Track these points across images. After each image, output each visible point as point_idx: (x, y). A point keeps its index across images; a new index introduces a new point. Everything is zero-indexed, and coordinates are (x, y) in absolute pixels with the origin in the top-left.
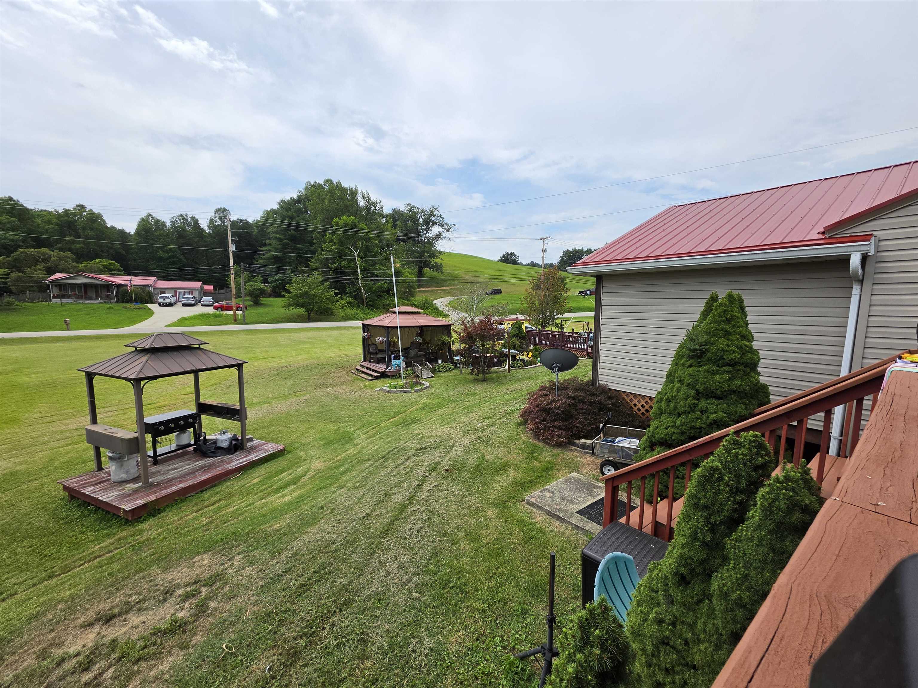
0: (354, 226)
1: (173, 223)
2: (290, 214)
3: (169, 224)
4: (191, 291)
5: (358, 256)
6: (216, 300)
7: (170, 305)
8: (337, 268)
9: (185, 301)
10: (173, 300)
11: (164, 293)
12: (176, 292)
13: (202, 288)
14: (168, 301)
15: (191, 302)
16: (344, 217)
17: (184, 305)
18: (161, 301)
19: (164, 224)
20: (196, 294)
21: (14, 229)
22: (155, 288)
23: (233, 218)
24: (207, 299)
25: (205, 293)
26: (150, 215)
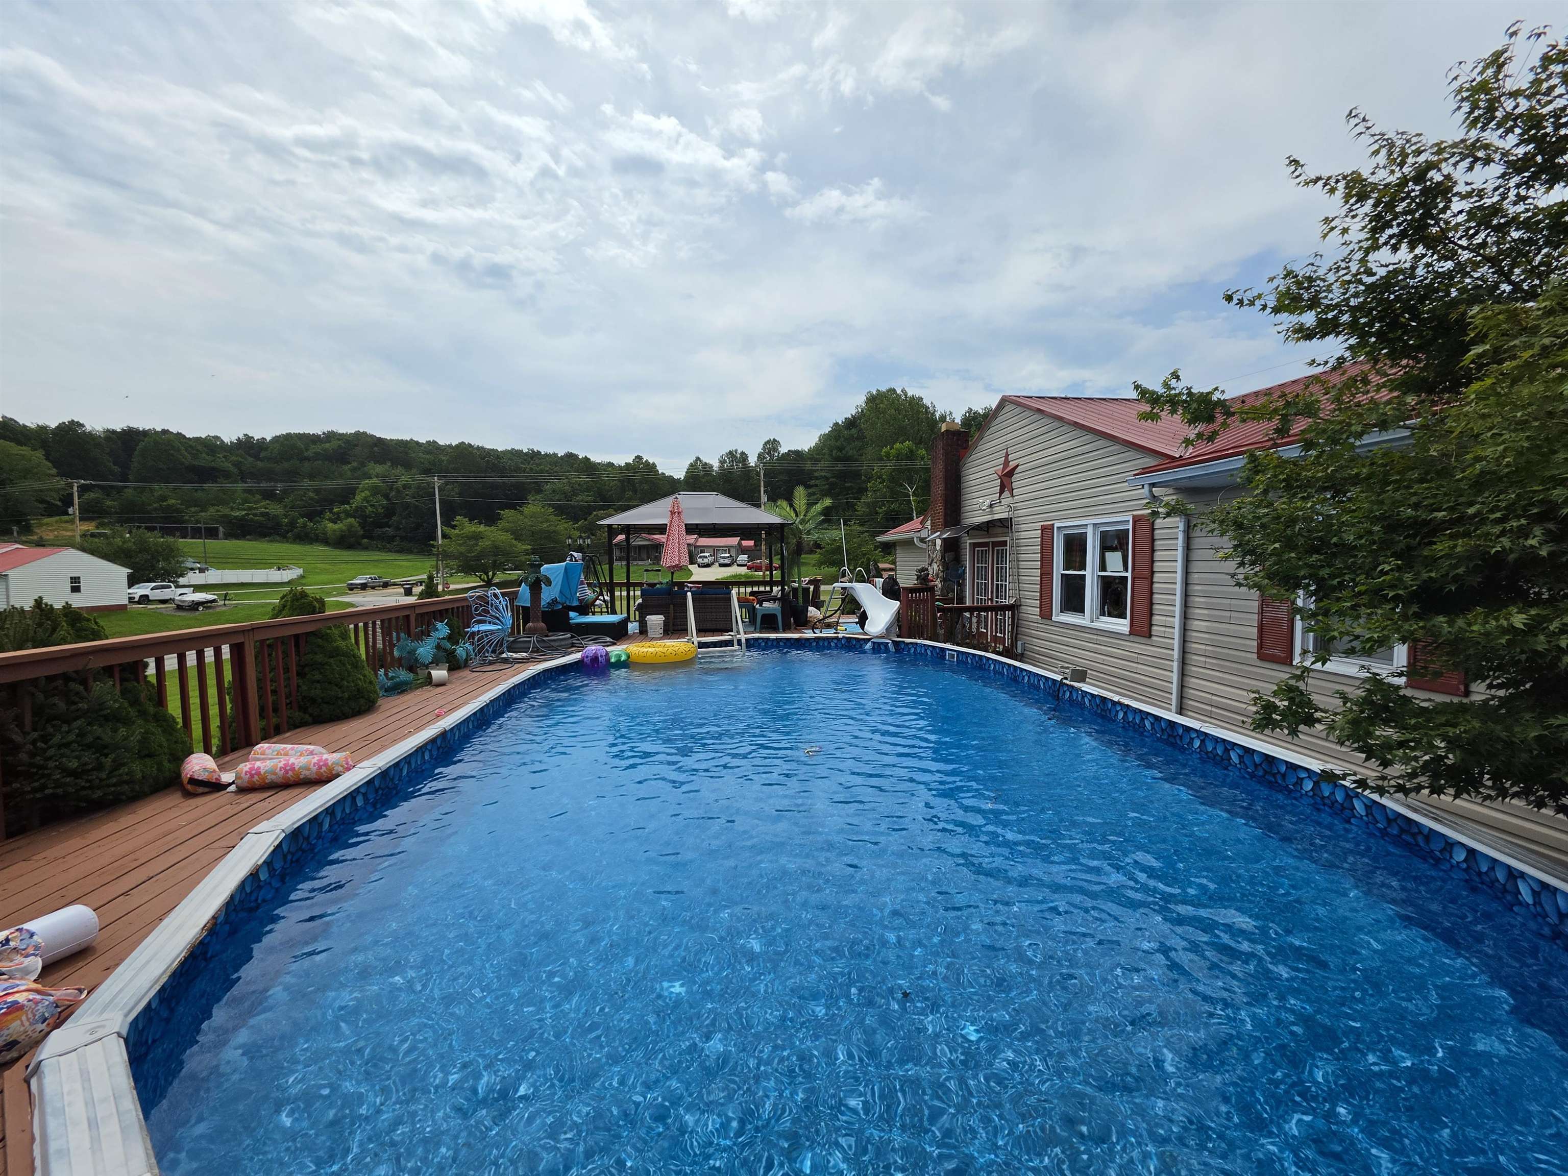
0: (911, 455)
1: (722, 462)
2: (839, 444)
3: (716, 465)
4: (728, 548)
5: (914, 494)
6: (751, 559)
7: (708, 566)
8: (886, 513)
9: (722, 561)
10: (711, 559)
11: (702, 552)
12: (715, 550)
13: (740, 544)
14: (706, 561)
15: (727, 561)
16: (897, 445)
17: (721, 565)
18: (700, 560)
19: (712, 467)
20: (733, 553)
21: (588, 490)
22: (696, 547)
23: (783, 450)
24: (743, 558)
25: (742, 550)
26: (698, 459)
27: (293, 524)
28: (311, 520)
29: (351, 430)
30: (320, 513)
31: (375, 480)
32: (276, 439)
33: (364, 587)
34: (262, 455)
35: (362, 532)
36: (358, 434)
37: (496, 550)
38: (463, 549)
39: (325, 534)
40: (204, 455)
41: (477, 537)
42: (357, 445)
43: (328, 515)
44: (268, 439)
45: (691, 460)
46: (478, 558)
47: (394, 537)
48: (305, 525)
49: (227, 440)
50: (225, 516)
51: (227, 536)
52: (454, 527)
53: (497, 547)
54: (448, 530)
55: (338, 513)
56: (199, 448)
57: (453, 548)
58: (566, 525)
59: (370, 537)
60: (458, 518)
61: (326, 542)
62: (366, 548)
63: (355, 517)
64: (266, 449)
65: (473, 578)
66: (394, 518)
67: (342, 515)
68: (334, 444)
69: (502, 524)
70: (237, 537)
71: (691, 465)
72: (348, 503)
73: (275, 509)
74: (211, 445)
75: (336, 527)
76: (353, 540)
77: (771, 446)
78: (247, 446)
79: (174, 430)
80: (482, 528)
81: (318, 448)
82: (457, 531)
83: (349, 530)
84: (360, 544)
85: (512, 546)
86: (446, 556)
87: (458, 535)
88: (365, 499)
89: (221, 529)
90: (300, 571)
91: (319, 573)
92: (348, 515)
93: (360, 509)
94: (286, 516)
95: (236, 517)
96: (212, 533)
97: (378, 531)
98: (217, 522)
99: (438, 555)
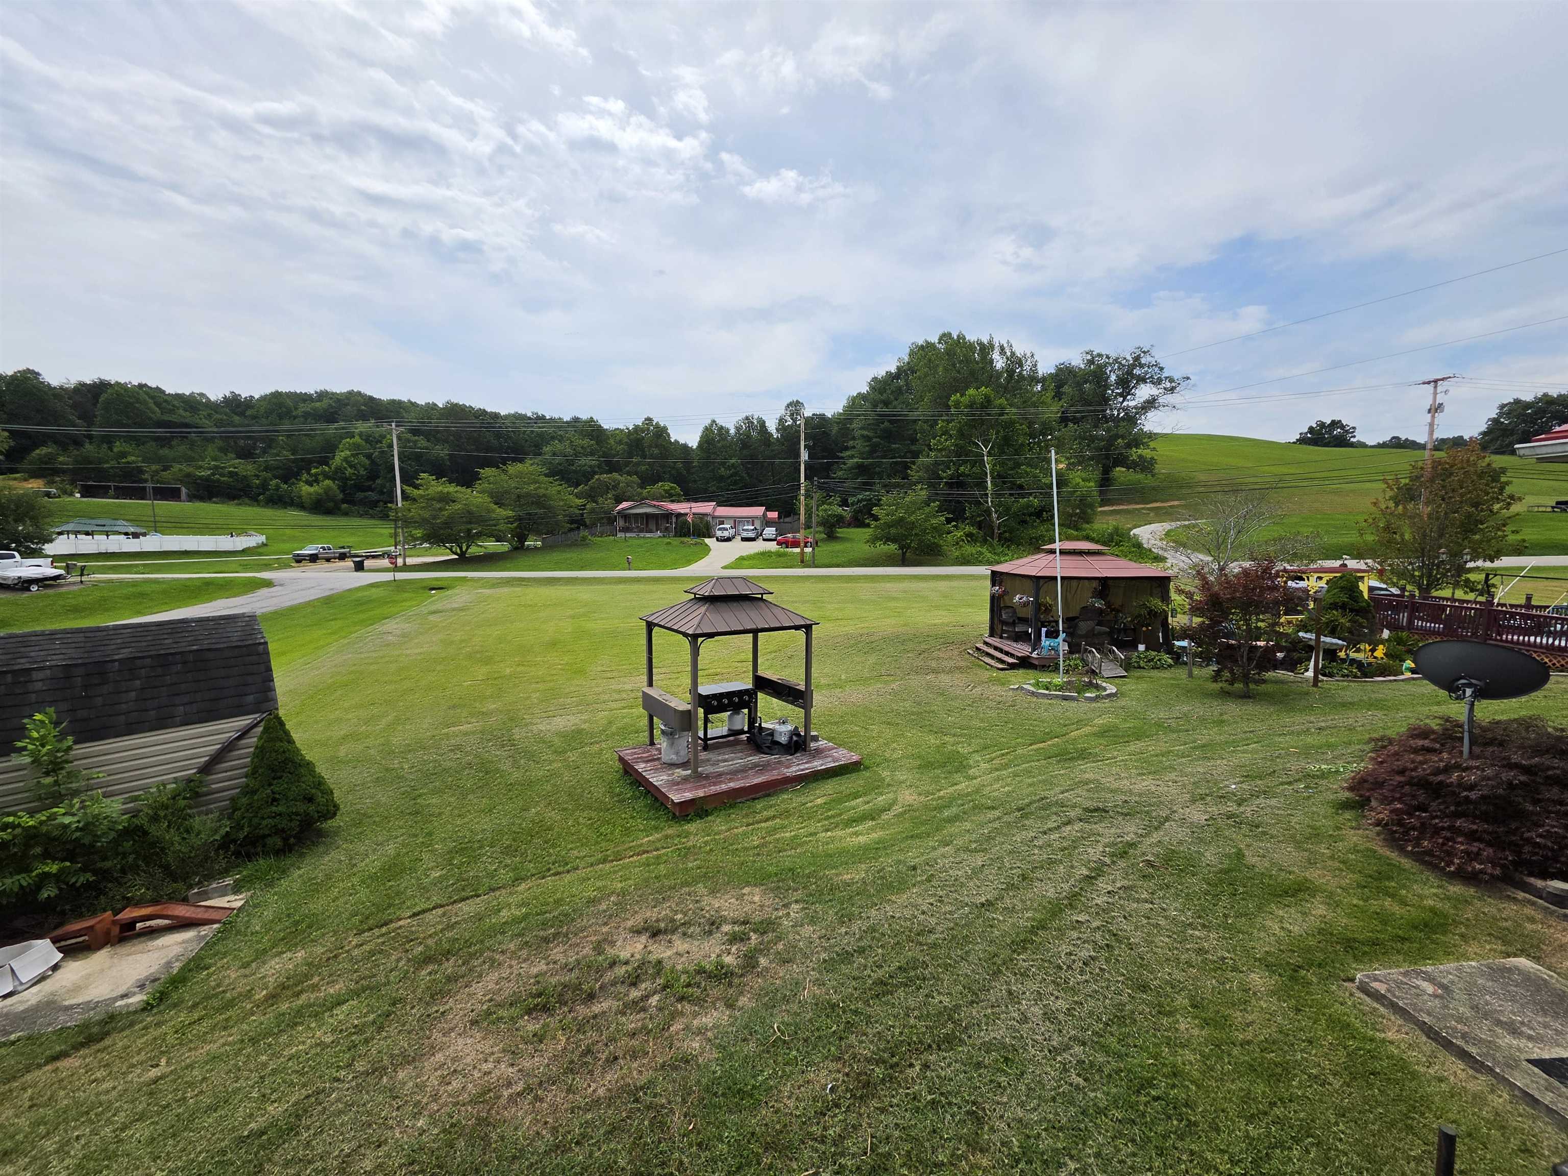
0: (986, 403)
1: (738, 429)
2: (885, 396)
3: (732, 431)
4: (752, 520)
6: (780, 532)
7: (728, 539)
8: (952, 477)
9: (745, 535)
10: (732, 531)
11: (723, 523)
12: (737, 522)
13: (764, 515)
14: (726, 534)
15: (752, 535)
16: (971, 391)
17: (745, 539)
18: (719, 534)
19: (728, 431)
20: (758, 524)
21: (592, 454)
22: (714, 517)
23: (808, 413)
24: (770, 532)
25: (768, 523)
26: (714, 421)
27: (264, 486)
28: (286, 483)
29: (345, 390)
30: (297, 475)
31: (357, 439)
32: (263, 398)
33: (314, 558)
34: (249, 413)
35: (341, 496)
36: (351, 393)
37: (471, 517)
38: (426, 514)
39: (300, 497)
40: (181, 412)
41: (446, 499)
42: (347, 405)
43: (305, 476)
44: (257, 397)
45: (707, 422)
46: (447, 524)
47: (378, 501)
48: (278, 487)
49: (213, 398)
50: (188, 475)
51: (192, 498)
52: (417, 487)
53: (470, 512)
54: (409, 489)
55: (316, 475)
56: (175, 403)
57: (415, 512)
58: (560, 488)
59: (351, 502)
60: (423, 475)
61: (301, 506)
62: (346, 514)
63: (333, 479)
64: (252, 407)
65: (442, 550)
66: (379, 481)
67: (321, 478)
68: (325, 403)
69: (478, 486)
70: (201, 499)
71: (706, 429)
72: (327, 464)
73: (245, 468)
74: (192, 403)
75: (311, 489)
76: (331, 504)
77: (795, 407)
78: (234, 404)
79: (152, 384)
80: (452, 489)
81: (303, 408)
82: (421, 492)
83: (326, 493)
84: (339, 509)
85: (489, 511)
86: (408, 523)
87: (422, 496)
88: (345, 460)
89: (184, 490)
90: (262, 539)
91: (284, 541)
92: (327, 477)
93: (339, 469)
94: (257, 476)
95: (200, 478)
96: (171, 494)
97: (360, 495)
98: (181, 482)
99: (395, 521)
